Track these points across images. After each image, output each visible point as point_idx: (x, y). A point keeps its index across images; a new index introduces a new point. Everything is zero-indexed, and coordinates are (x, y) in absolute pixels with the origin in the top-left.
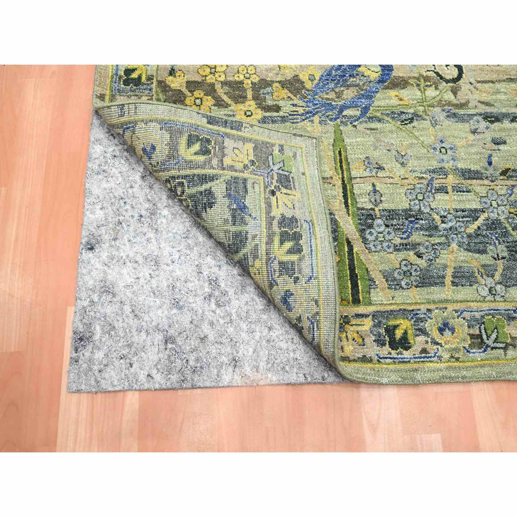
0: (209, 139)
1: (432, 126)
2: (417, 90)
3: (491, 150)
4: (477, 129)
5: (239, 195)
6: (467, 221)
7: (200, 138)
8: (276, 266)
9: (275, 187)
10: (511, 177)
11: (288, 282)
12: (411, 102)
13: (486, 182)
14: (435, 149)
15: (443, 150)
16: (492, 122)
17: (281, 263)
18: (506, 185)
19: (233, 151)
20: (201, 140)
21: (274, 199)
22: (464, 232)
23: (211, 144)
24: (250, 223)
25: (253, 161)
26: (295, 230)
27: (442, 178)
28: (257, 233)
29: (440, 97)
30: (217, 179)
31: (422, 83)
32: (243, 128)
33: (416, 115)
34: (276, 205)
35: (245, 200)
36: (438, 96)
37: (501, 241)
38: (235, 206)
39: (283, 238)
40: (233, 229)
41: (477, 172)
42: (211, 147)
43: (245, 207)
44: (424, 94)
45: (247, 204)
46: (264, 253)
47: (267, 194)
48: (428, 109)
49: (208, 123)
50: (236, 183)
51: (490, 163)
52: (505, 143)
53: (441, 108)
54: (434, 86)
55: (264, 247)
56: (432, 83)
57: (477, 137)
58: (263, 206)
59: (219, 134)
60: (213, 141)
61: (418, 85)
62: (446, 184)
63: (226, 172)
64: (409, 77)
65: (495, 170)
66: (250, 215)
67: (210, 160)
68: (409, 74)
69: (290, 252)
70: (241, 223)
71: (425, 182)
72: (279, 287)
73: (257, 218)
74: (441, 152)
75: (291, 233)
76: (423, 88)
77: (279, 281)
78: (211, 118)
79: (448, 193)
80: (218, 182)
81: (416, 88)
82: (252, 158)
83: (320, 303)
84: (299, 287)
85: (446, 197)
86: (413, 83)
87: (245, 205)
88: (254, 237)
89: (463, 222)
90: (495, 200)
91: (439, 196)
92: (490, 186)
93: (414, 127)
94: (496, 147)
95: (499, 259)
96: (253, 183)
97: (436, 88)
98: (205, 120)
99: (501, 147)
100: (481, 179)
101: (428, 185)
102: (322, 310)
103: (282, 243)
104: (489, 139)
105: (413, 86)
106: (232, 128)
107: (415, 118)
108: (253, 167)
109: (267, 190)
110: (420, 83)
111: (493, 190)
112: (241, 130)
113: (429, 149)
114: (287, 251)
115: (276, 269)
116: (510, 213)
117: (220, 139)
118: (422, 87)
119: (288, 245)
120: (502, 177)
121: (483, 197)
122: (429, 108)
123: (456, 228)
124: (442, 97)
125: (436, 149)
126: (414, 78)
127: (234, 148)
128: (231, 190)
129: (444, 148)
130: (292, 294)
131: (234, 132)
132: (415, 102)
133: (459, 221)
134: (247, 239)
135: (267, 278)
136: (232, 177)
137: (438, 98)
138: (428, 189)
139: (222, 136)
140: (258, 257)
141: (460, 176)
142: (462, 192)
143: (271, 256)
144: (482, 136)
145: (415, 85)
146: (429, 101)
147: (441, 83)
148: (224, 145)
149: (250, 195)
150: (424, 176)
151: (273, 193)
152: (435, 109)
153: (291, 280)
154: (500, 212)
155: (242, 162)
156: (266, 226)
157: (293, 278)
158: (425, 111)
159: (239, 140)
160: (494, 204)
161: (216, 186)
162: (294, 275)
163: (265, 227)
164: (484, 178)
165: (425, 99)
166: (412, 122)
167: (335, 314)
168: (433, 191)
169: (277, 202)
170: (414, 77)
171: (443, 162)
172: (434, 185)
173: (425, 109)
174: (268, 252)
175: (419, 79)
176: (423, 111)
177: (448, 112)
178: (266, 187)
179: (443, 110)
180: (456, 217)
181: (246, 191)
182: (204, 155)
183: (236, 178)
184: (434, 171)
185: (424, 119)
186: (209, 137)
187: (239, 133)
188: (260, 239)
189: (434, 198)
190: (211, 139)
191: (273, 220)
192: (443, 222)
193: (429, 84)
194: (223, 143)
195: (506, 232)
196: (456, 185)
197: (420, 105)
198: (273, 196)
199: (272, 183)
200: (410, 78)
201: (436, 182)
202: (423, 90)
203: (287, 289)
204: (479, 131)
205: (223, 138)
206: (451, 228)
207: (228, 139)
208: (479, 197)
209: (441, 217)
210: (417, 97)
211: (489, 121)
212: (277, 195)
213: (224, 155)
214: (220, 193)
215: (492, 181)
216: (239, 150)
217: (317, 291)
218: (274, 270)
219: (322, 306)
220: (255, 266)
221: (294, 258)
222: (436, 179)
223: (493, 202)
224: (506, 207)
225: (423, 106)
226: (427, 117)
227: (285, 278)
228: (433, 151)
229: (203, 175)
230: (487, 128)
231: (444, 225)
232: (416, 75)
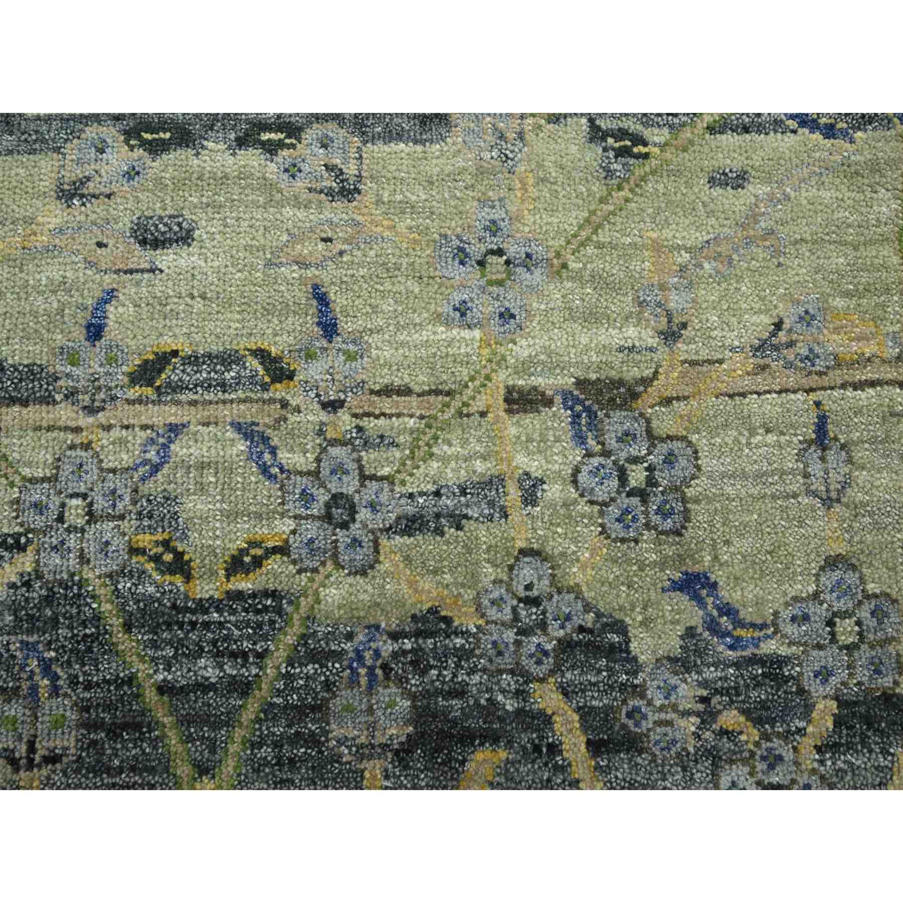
3: (117, 272)
4: (88, 179)
10: (174, 391)
13: (64, 413)
16: (156, 149)
18: (144, 427)
37: (60, 683)
41: (33, 372)
51: (95, 332)
52: (185, 238)
57: (79, 212)
65: (111, 360)
90: (84, 496)
92: (77, 430)
94: (141, 257)
95: (31, 761)
99: (166, 259)
100: (48, 400)
104: (126, 223)
111: (87, 446)
116: (134, 551)
120: (133, 393)
121: (32, 481)
144: (97, 209)
154: (91, 549)
160: (75, 509)
164: (58, 397)
195: (94, 637)
204: (91, 188)
208: (17, 479)
211: (144, 143)
215: (91, 410)
223: (75, 502)
224: (125, 525)
230: (132, 174)
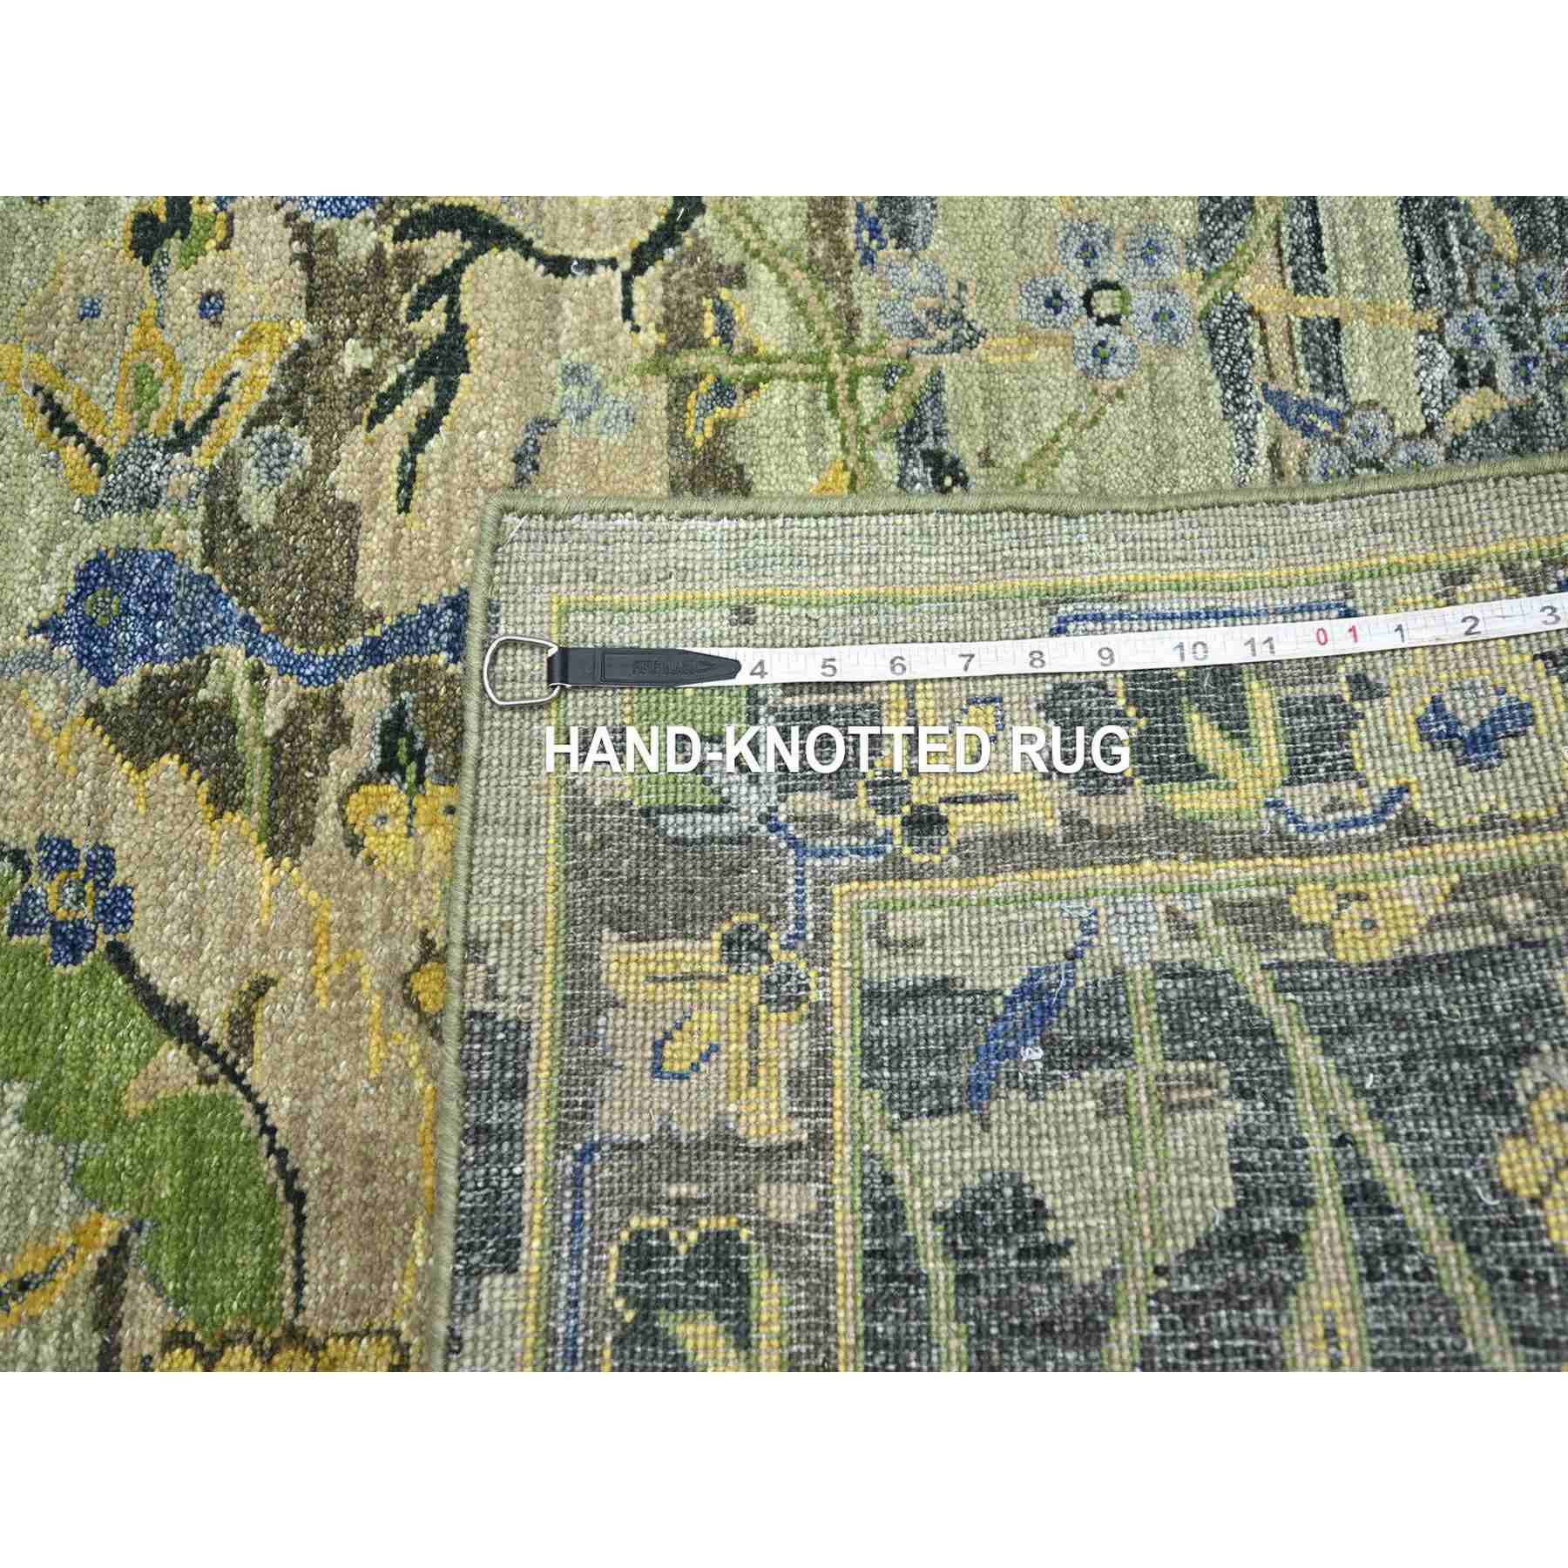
0: (625, 1250)
1: (971, 343)
2: (758, 401)
5: (967, 1031)
6: (1463, 242)
7: (629, 1316)
8: (1309, 799)
9: (886, 808)
11: (1383, 730)
12: (833, 451)
14: (1102, 353)
15: (1105, 303)
17: (1296, 774)
19: (681, 1077)
20: (646, 1308)
21: (962, 821)
22: (1515, 265)
23: (662, 1234)
24: (1115, 951)
25: (728, 942)
26: (1121, 702)
27: (1264, 340)
28: (1161, 908)
29: (786, 265)
30: (888, 1179)
31: (710, 361)
32: (503, 1011)
33: (909, 431)
34: (996, 806)
35: (993, 992)
36: (782, 279)
38: (1033, 1054)
39: (1175, 767)
40: (1149, 1055)
42: (682, 1237)
43: (1031, 990)
44: (780, 360)
45: (1017, 982)
46: (1259, 867)
47: (937, 859)
48: (870, 351)
49: (511, 1268)
50: (897, 1053)
53: (856, 269)
54: (724, 293)
55: (1229, 869)
56: (707, 303)
58: (1008, 882)
59: (577, 1181)
60: (634, 1223)
61: (723, 392)
62: (1290, 323)
63: (839, 1124)
64: (672, 444)
66: (1072, 956)
67: (772, 1232)
68: (655, 441)
69: (1236, 726)
70: (1117, 1006)
71: (1294, 444)
72: (1413, 778)
73: (1085, 913)
74: (1113, 320)
75: (1143, 722)
76: (739, 361)
77: (1383, 782)
78: (470, 1248)
79: (1336, 324)
80: (900, 1172)
81: (743, 409)
82: (706, 954)
83: (1458, 558)
84: (1401, 671)
85: (1358, 333)
86: (708, 421)
87: (1021, 992)
88: (1182, 927)
89: (1472, 269)
91: (1362, 379)
93: (986, 461)
96: (883, 943)
97: (738, 278)
98: (495, 1290)
101: (1308, 430)
102: (1492, 548)
103: (1194, 771)
105: (733, 422)
106: (518, 1090)
107: (929, 443)
108: (773, 946)
109: (916, 859)
110: (710, 379)
112: (521, 1027)
113: (1106, 387)
114: (1237, 742)
115: (1327, 800)
117: (605, 1173)
118: (731, 369)
119: (1204, 737)
122: (864, 341)
123: (1507, 311)
124: (787, 252)
125: (1102, 344)
126: (676, 406)
127: (657, 1071)
128: (949, 1086)
129: (1087, 298)
130: (1437, 706)
131: (542, 1070)
132: (830, 426)
133: (1472, 286)
134: (1193, 971)
135: (1380, 850)
136: (867, 1084)
137: (798, 277)
138: (1327, 434)
139: (584, 1156)
140: (1281, 902)
141: (1240, 234)
142: (1319, 236)
143: (1266, 826)
145: (721, 412)
146: (820, 339)
147: (701, 246)
148: (645, 1138)
149: (958, 962)
150: (1263, 442)
151: (925, 823)
152: (867, 306)
153: (1369, 714)
155: (753, 1018)
156: (1121, 862)
157: (1358, 705)
158: (888, 376)
159: (591, 1040)
161: (927, 1181)
162: (1347, 697)
163: (1127, 868)
165: (808, 359)
166: (955, 462)
167: (1496, 481)
168: (1333, 403)
169: (975, 800)
170: (669, 408)
171: (1172, 316)
172: (1306, 393)
173: (871, 371)
174: (1248, 846)
175: (683, 380)
176: (888, 388)
177: (875, 232)
178: (899, 870)
179: (868, 258)
180: (1453, 302)
181: (944, 987)
182: (744, 1280)
183: (870, 1059)
184: (1234, 381)
185: (936, 386)
186: (614, 1250)
187: (542, 1035)
188: (1191, 890)
189: (1371, 404)
190: (625, 1235)
191: (1088, 822)
192: (1487, 379)
193: (710, 320)
194: (635, 1147)
196: (1289, 270)
197: (852, 399)
198: (943, 821)
199: (859, 828)
200: (675, 438)
201: (1285, 382)
202: (750, 369)
203: (1415, 736)
205: (596, 1147)
206: (1517, 344)
207: (603, 1114)
209: (1464, 384)
210: (802, 412)
212: (935, 800)
213: (725, 1142)
214: (967, 1154)
216: (668, 1036)
217: (1406, 579)
218: (1333, 810)
219: (1473, 551)
220: (1326, 917)
221: (1261, 700)
222: (1272, 376)
225: (853, 380)
226: (922, 371)
227: (1365, 744)
228: (1112, 368)
229: (869, 1276)
231: (1503, 374)
232: (659, 393)
